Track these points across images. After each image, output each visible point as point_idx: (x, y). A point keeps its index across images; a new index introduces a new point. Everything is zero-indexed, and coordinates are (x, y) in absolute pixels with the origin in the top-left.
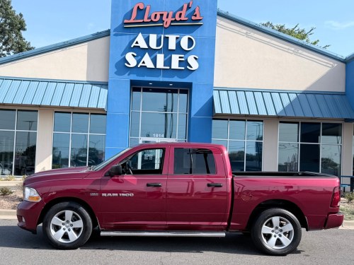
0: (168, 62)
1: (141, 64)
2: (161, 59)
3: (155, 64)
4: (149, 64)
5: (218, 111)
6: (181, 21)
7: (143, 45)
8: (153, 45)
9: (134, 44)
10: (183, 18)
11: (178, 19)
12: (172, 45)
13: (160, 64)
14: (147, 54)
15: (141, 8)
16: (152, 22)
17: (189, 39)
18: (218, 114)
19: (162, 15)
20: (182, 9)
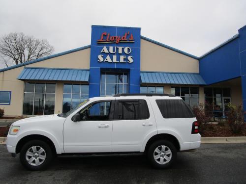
0: (118, 59)
1: (105, 60)
2: (115, 57)
3: (112, 60)
4: (110, 60)
5: (143, 81)
6: (124, 41)
7: (106, 51)
8: (111, 51)
9: (102, 51)
10: (125, 39)
11: (123, 39)
12: (120, 51)
13: (115, 60)
14: (108, 56)
15: (105, 34)
16: (110, 41)
17: (128, 49)
18: (143, 83)
19: (115, 38)
20: (124, 35)
